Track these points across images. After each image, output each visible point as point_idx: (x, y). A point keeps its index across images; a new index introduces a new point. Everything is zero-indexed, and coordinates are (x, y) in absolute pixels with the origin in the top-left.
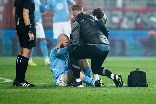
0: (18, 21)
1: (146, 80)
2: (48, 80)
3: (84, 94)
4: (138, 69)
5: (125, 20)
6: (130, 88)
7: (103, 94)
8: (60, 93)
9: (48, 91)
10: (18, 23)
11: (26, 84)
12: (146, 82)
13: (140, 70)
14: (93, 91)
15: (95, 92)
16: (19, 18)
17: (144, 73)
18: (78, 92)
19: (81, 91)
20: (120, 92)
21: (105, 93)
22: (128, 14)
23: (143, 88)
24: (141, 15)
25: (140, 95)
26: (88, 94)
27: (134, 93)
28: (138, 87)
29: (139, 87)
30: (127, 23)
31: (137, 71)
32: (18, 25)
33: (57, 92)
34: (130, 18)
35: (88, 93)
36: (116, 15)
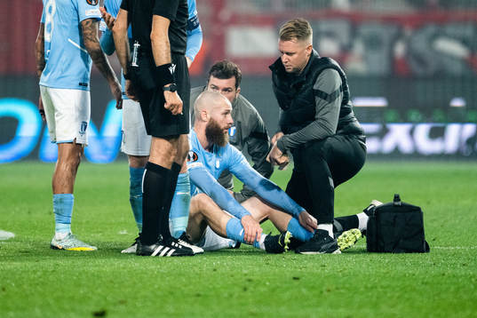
0: (135, 53)
1: (421, 231)
2: (125, 232)
3: (232, 276)
4: (397, 198)
5: (359, 48)
6: (375, 256)
7: (293, 275)
8: (158, 272)
9: (124, 268)
10: (135, 59)
11: (162, 250)
12: (424, 238)
13: (404, 200)
14: (260, 266)
15: (268, 269)
16: (137, 45)
17: (418, 209)
18: (215, 270)
19: (224, 266)
20: (345, 269)
21: (298, 272)
22: (365, 30)
23: (413, 255)
24: (408, 32)
25: (405, 275)
26: (246, 275)
27: (388, 273)
28: (398, 252)
29: (401, 255)
30: (364, 59)
31: (396, 203)
32: (134, 64)
33: (153, 271)
34: (373, 43)
35: (245, 272)
36: (330, 35)
